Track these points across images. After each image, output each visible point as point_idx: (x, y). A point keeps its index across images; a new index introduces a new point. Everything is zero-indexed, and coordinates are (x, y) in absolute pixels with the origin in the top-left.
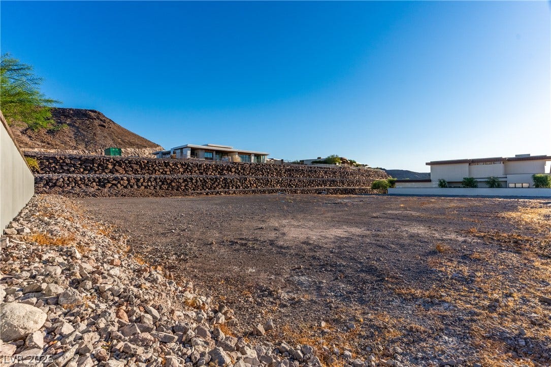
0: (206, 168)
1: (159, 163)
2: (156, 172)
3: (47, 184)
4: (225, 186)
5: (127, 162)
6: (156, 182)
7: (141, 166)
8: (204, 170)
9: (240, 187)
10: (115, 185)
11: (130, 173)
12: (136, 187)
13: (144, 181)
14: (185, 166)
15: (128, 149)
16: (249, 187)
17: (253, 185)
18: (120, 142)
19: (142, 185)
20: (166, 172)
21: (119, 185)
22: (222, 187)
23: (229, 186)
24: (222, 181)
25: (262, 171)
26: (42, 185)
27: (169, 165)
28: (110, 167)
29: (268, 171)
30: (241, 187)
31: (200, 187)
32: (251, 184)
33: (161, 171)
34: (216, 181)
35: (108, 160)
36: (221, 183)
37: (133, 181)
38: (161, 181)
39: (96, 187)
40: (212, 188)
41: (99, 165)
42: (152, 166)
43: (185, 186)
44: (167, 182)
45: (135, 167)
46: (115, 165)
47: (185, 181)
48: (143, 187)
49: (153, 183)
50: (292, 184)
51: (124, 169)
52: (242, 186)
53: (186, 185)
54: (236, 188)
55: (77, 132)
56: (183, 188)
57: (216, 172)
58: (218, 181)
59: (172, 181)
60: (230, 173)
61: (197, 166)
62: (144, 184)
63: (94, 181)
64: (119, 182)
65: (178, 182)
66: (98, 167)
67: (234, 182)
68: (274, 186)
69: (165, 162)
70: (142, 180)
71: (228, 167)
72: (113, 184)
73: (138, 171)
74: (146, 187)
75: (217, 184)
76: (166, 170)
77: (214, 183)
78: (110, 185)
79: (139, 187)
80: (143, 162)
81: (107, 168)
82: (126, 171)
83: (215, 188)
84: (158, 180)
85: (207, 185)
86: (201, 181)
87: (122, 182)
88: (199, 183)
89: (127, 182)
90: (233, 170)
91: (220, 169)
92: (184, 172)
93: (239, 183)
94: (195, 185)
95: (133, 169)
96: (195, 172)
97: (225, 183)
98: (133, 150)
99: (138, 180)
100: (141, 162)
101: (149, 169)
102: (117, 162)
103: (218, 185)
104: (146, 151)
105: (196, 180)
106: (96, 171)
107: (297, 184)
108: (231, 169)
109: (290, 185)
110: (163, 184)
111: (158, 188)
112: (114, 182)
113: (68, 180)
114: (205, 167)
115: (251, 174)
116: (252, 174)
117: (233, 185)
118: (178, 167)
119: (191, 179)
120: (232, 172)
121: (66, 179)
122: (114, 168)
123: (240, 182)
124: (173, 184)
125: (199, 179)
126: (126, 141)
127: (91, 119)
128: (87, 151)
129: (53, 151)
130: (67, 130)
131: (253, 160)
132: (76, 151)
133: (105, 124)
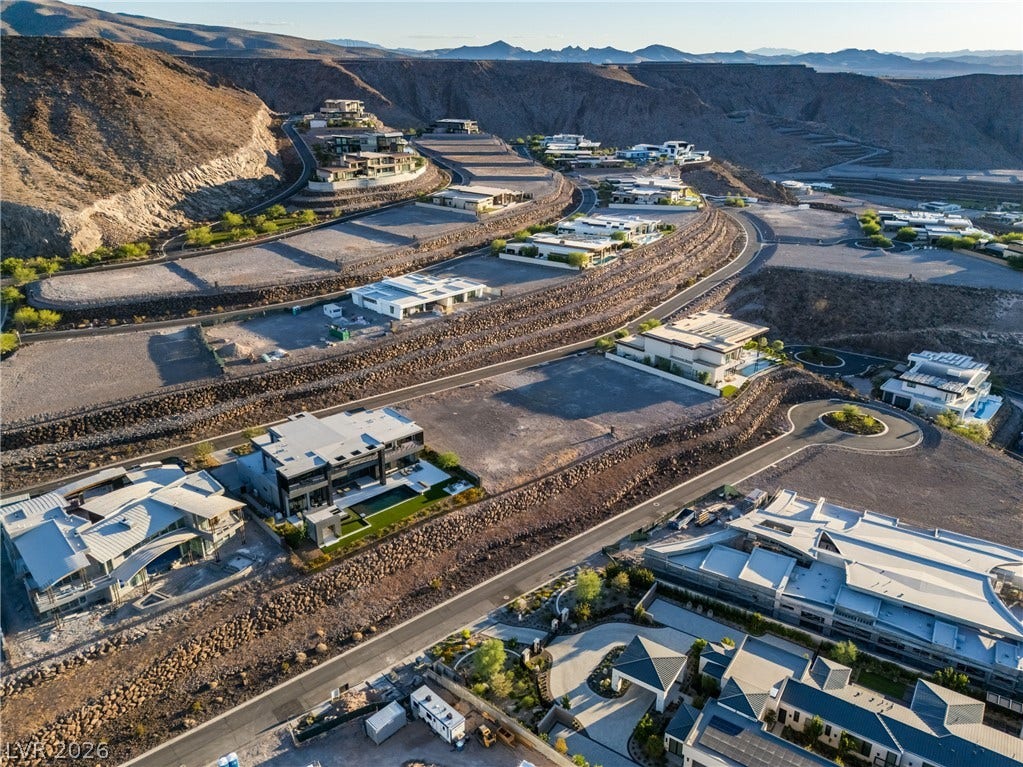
1: (389, 348)
3: (334, 390)
5: (367, 354)
7: (376, 355)
8: (423, 342)
9: (457, 355)
10: (369, 381)
12: (380, 379)
14: (407, 343)
15: (212, 163)
16: (465, 352)
18: (188, 140)
19: (384, 376)
22: (441, 360)
23: (447, 357)
24: (441, 354)
25: (478, 324)
27: (395, 347)
28: (357, 362)
29: (485, 321)
31: (424, 366)
32: (467, 348)
33: (390, 354)
35: (355, 357)
37: (378, 375)
41: (351, 362)
42: (384, 352)
45: (373, 357)
46: (360, 360)
47: (412, 363)
49: (390, 372)
50: (512, 334)
52: (459, 353)
53: (413, 367)
54: (454, 357)
55: (102, 123)
56: (411, 370)
58: (438, 355)
59: (403, 366)
64: (370, 378)
66: (350, 365)
67: (452, 352)
68: (490, 342)
69: (392, 346)
71: (444, 331)
73: (375, 360)
75: (437, 358)
76: (393, 352)
77: (435, 359)
78: (365, 382)
79: (382, 378)
82: (368, 363)
83: (435, 363)
84: (393, 368)
85: (429, 362)
88: (424, 362)
89: (375, 376)
90: (449, 333)
91: (436, 336)
92: (408, 350)
94: (420, 365)
97: (444, 355)
98: (220, 162)
100: (376, 352)
101: (382, 356)
102: (361, 356)
104: (241, 159)
105: (421, 360)
107: (517, 332)
109: (509, 336)
111: (394, 375)
114: (424, 339)
115: (466, 331)
116: (468, 331)
117: (451, 355)
118: (402, 347)
119: (417, 360)
120: (448, 336)
123: (457, 350)
125: (423, 358)
126: (196, 135)
127: (104, 71)
128: (154, 186)
129: (114, 199)
130: (79, 116)
131: (466, 299)
132: (140, 190)
133: (137, 87)
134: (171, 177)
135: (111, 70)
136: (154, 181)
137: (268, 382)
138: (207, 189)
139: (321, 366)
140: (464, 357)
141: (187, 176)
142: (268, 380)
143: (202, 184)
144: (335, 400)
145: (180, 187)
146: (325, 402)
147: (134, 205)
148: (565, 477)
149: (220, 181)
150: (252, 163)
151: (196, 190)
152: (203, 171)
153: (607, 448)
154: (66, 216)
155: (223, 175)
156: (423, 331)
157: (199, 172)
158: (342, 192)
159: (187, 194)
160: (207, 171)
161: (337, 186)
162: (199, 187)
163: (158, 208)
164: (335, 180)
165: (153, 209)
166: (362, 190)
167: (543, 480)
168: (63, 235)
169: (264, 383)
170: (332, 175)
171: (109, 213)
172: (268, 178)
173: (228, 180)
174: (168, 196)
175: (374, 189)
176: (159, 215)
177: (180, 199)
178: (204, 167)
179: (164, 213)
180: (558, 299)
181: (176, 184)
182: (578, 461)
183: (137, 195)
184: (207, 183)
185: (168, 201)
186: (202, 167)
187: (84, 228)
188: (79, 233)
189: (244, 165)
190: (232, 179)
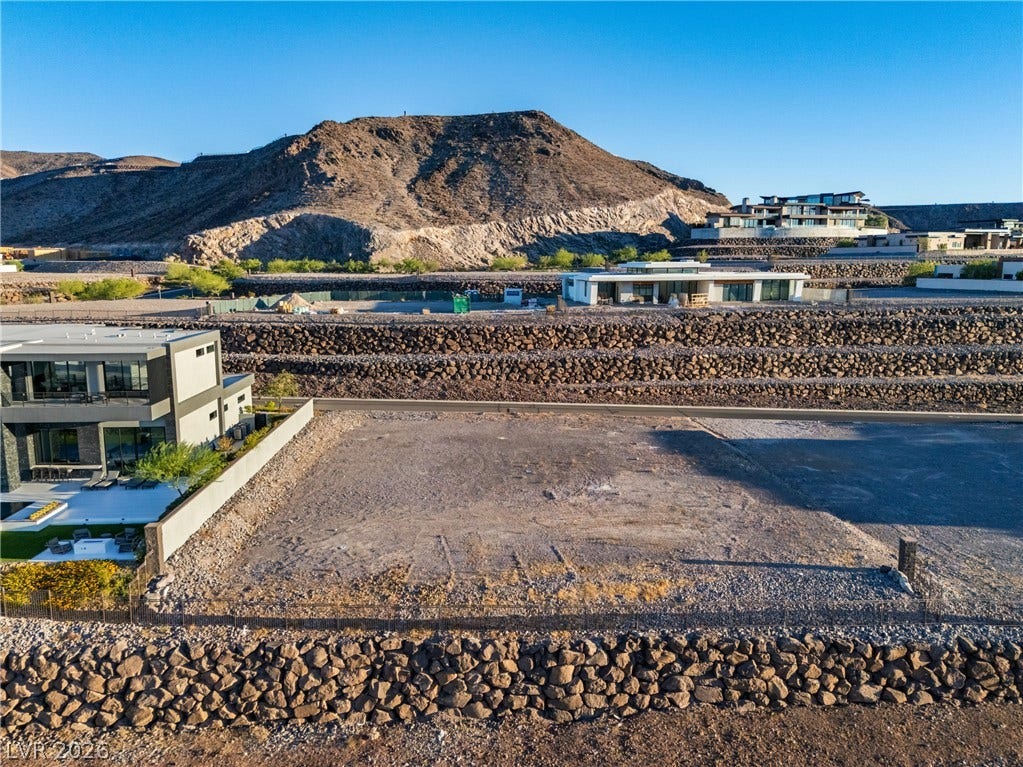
0: (606, 334)
1: (515, 330)
2: (508, 346)
3: (358, 373)
4: (635, 373)
5: (463, 331)
6: (501, 368)
7: (484, 337)
8: (601, 338)
9: (669, 376)
10: (439, 374)
11: (468, 349)
12: (468, 377)
13: (481, 367)
14: (562, 332)
15: (586, 211)
16: (694, 376)
17: (707, 370)
18: (572, 191)
19: (478, 374)
20: (526, 345)
21: (444, 374)
22: (627, 376)
23: (643, 375)
24: (628, 365)
25: (752, 333)
26: (354, 374)
27: (531, 332)
28: (440, 340)
29: (773, 330)
30: (674, 377)
31: (579, 377)
32: (702, 368)
33: (517, 344)
34: (615, 363)
35: (437, 330)
36: (625, 368)
37: (464, 368)
38: (508, 366)
39: (415, 377)
40: (603, 378)
41: (426, 338)
42: (503, 335)
43: (550, 376)
44: (519, 368)
45: (477, 339)
46: (446, 337)
47: (551, 365)
48: (480, 377)
49: (496, 371)
50: (835, 367)
51: (460, 343)
52: (677, 374)
53: (553, 373)
54: (662, 377)
55: (495, 176)
56: (546, 378)
57: (629, 340)
58: (619, 364)
59: (528, 366)
60: (662, 341)
61: (586, 331)
62: (483, 372)
63: (412, 369)
64: (444, 370)
65: (538, 368)
66: (423, 342)
67: (657, 365)
68: (771, 372)
69: (524, 328)
70: (478, 366)
71: (659, 328)
72: (437, 373)
73: (480, 346)
74: (484, 377)
75: (616, 370)
76: (526, 341)
77: (609, 370)
78: (432, 374)
79: (473, 377)
80: (488, 330)
81: (435, 342)
82: (462, 347)
83: (610, 379)
84: (504, 365)
85: (594, 373)
86: (583, 365)
87: (448, 369)
88: (578, 369)
89: (455, 369)
90: (671, 334)
91: (637, 333)
92: (560, 344)
93: (669, 369)
94: (570, 374)
95: (472, 342)
96: (582, 343)
97: (635, 368)
98: (596, 211)
99: (473, 366)
100: (485, 330)
101: (497, 342)
102: (450, 332)
103: (619, 372)
104: (626, 211)
105: (573, 363)
106: (421, 348)
107: (852, 366)
108: (665, 333)
109: (827, 369)
110: (512, 371)
111: (504, 378)
112: (437, 370)
113: (381, 367)
114: (604, 331)
115: (717, 341)
116: (723, 341)
117: (654, 372)
118: (547, 334)
119: (564, 361)
120: (667, 340)
121: (379, 366)
122: (444, 341)
123: (672, 365)
124: (529, 371)
125: (580, 361)
126: (586, 187)
127: (525, 136)
128: (504, 225)
129: (448, 230)
130: (479, 171)
131: (757, 295)
132: (485, 226)
133: (549, 147)
134: (528, 218)
135: (532, 134)
136: (506, 220)
137: (260, 336)
138: (566, 235)
139: (365, 331)
140: (686, 382)
141: (547, 220)
142: (260, 333)
143: (562, 230)
144: (349, 388)
145: (535, 229)
146: (328, 388)
147: (469, 239)
148: (538, 661)
149: (587, 229)
150: (638, 217)
151: (552, 234)
152: (570, 217)
153: (831, 617)
154: (379, 233)
155: (595, 224)
156: (611, 320)
157: (564, 217)
158: (730, 241)
159: (539, 237)
160: (575, 218)
161: (724, 234)
162: (557, 232)
163: (497, 245)
164: (725, 226)
165: (490, 245)
166: (760, 241)
167: (418, 638)
168: (368, 250)
169: (251, 338)
170: (721, 220)
171: (433, 239)
172: (654, 236)
173: (598, 230)
174: (516, 237)
175: (781, 241)
176: (494, 253)
177: (528, 242)
178: (573, 213)
179: (501, 251)
180: (1001, 325)
181: (531, 227)
182: (651, 619)
183: (480, 230)
184: (570, 230)
185: (513, 241)
186: (571, 213)
187: (393, 247)
188: (385, 250)
189: (628, 218)
190: (604, 230)
